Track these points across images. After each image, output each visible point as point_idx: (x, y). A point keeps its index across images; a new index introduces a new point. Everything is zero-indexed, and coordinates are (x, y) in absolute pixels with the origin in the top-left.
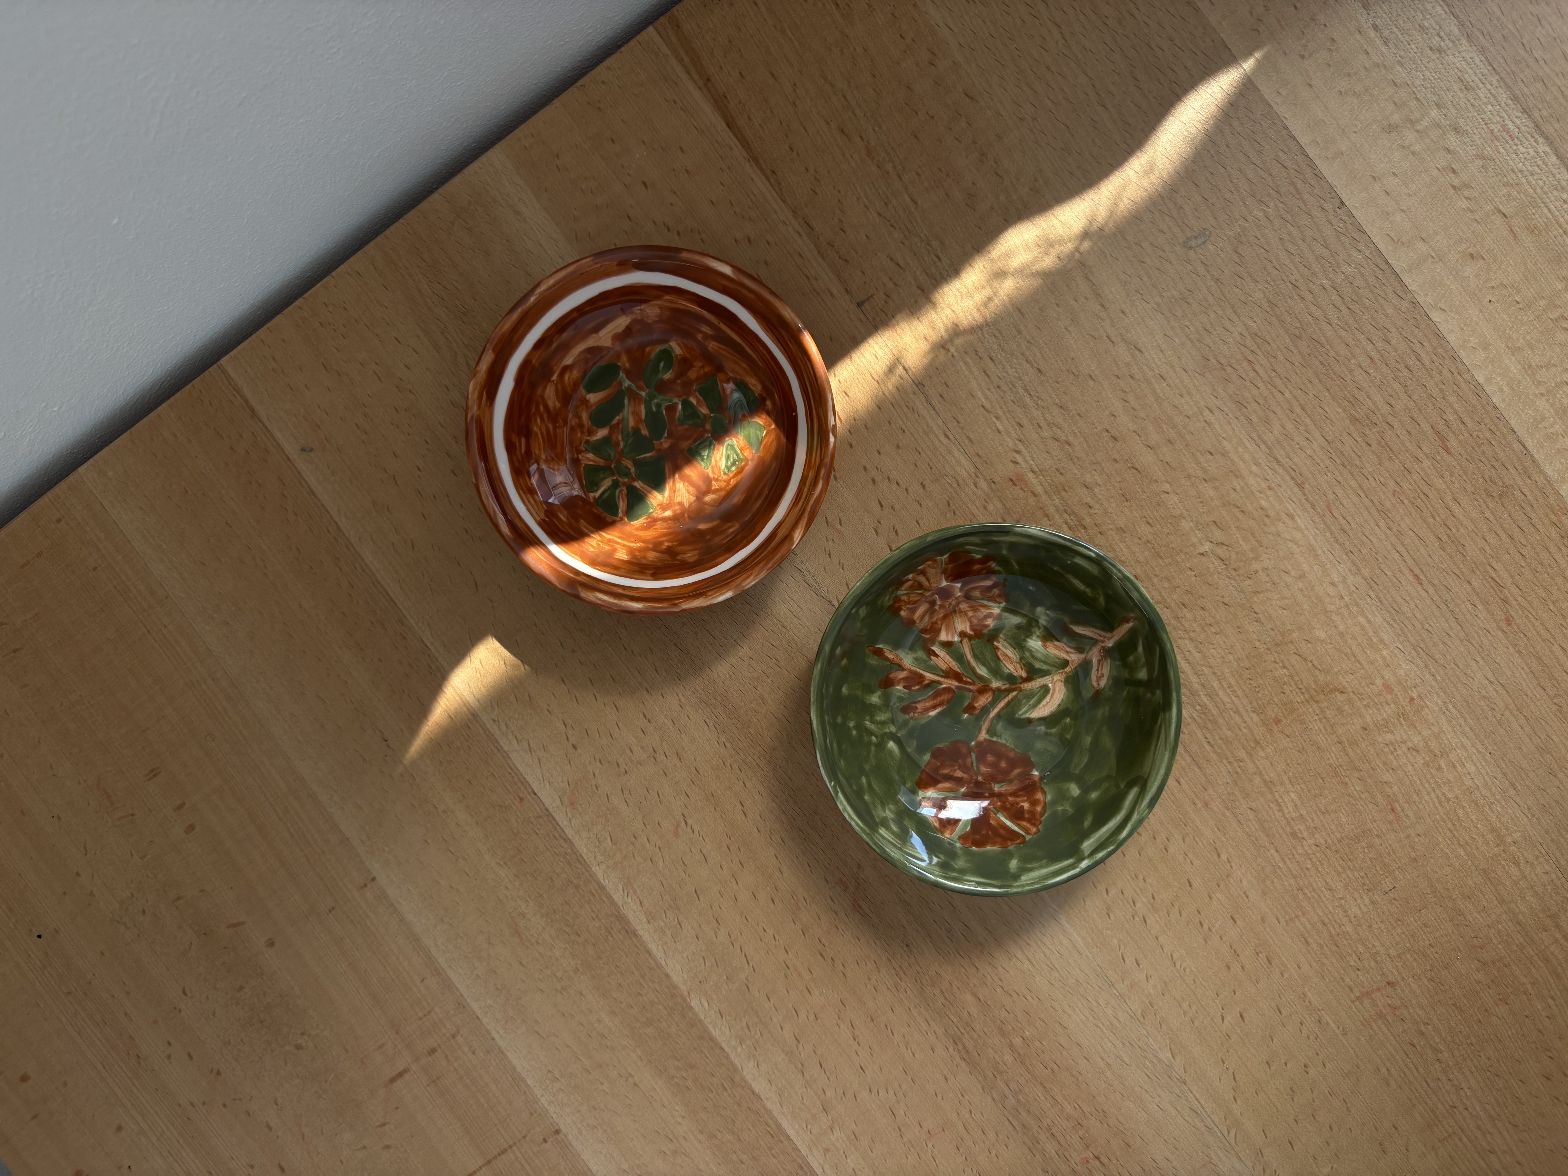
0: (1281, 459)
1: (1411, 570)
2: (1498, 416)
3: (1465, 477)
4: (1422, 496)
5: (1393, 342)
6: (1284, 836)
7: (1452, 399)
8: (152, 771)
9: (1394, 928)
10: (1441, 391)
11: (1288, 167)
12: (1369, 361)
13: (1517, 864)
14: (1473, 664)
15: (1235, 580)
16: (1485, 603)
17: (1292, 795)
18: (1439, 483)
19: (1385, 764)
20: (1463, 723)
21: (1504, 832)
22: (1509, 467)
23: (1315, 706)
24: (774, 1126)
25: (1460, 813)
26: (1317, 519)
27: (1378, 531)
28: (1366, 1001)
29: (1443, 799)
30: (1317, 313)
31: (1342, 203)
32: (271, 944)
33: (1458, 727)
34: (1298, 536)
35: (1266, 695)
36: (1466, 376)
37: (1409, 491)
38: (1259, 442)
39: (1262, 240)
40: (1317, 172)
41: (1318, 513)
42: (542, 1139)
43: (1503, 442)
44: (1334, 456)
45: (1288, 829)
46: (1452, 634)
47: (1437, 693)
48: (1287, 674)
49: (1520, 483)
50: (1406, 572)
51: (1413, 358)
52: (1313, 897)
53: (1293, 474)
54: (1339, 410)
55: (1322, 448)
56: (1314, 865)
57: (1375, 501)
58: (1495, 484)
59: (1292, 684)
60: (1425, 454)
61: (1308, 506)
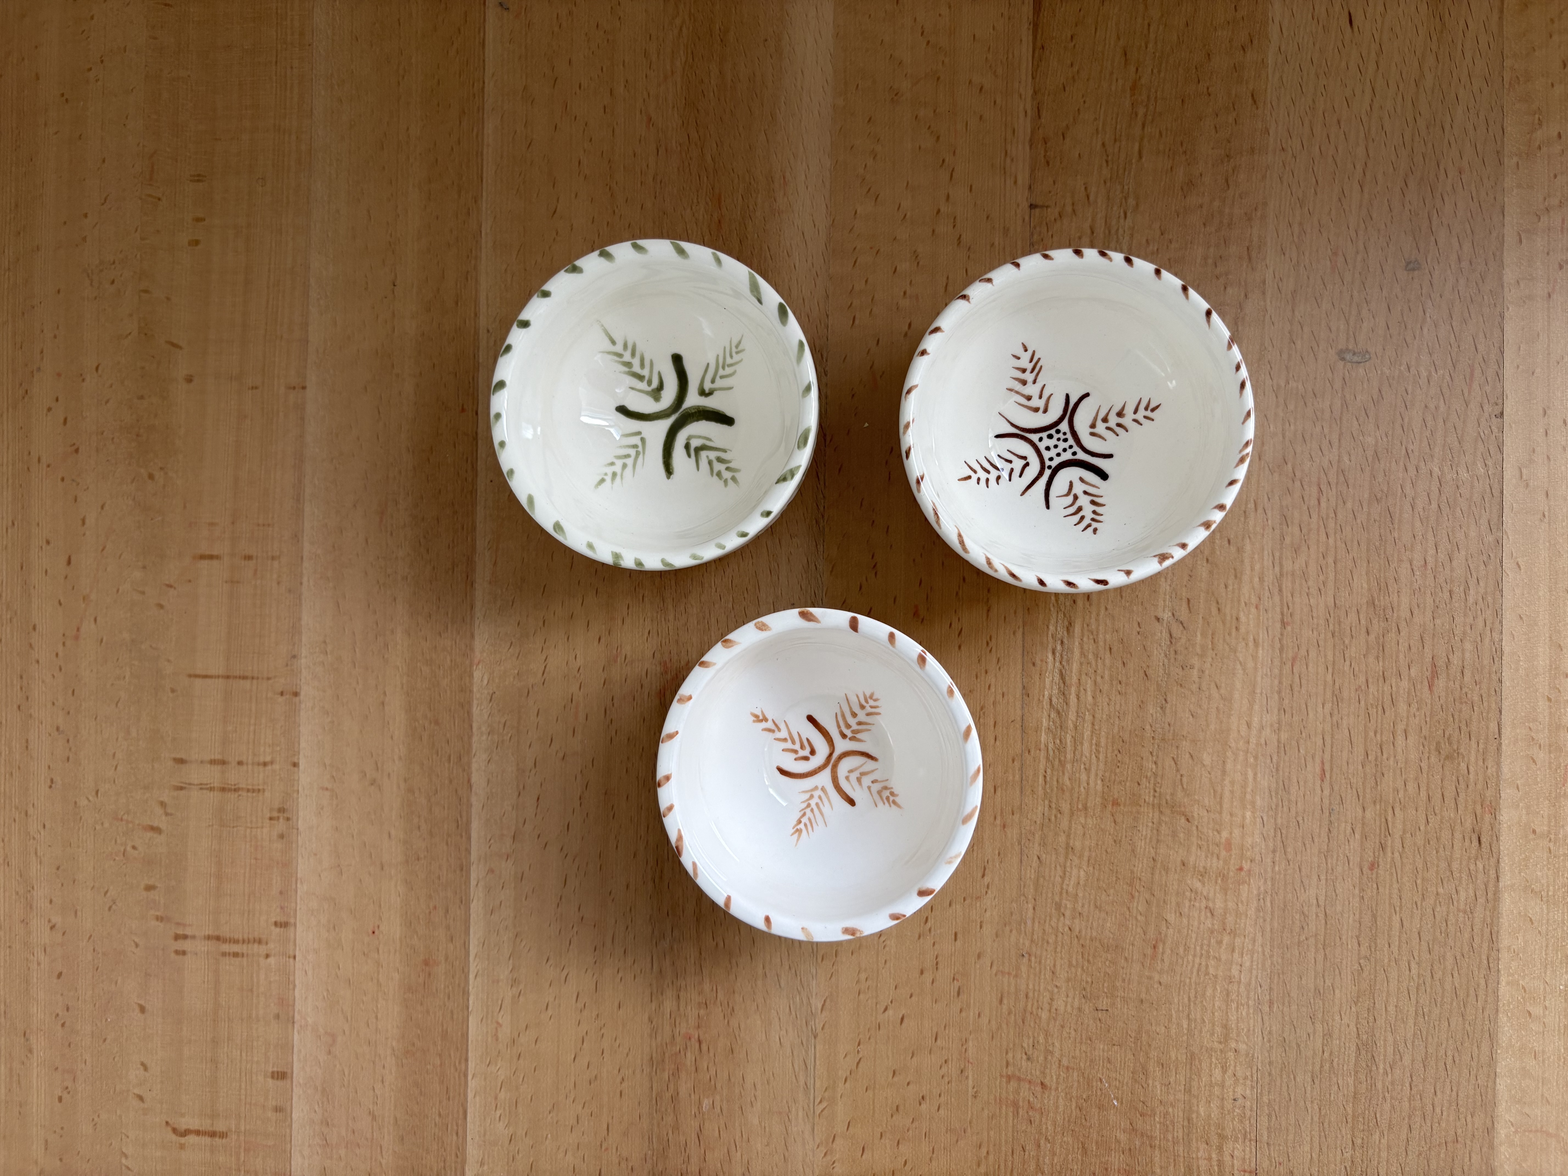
0: (1284, 590)
1: (1323, 763)
2: (1497, 689)
3: (1428, 719)
4: (1380, 708)
5: (1455, 563)
6: (1049, 900)
7: (1468, 646)
8: (199, 175)
9: (1081, 1043)
10: (1464, 633)
11: (1479, 351)
12: (1423, 563)
13: (1224, 1070)
14: (1315, 878)
15: (1169, 660)
16: (1365, 837)
17: (1082, 873)
18: (1402, 707)
19: (1178, 904)
20: (1268, 920)
21: (1233, 1035)
22: (1473, 738)
23: (1157, 814)
24: (464, 819)
25: (1209, 992)
26: (1277, 662)
27: (1320, 709)
28: (1013, 1084)
29: (1203, 969)
30: (1408, 489)
31: (1502, 414)
32: (189, 380)
33: (1262, 920)
34: (1250, 664)
35: (1123, 775)
36: (1496, 636)
37: (1371, 696)
38: (1277, 561)
39: (1409, 396)
40: (1500, 373)
41: (1281, 658)
42: (281, 690)
43: (1484, 714)
44: (1331, 620)
45: (1057, 899)
46: (1316, 840)
47: (1266, 880)
48: (1154, 770)
49: (1473, 759)
50: (1318, 760)
51: (1462, 588)
52: (1035, 969)
53: (1285, 609)
54: (1365, 585)
55: (1327, 606)
56: (1056, 942)
57: (1337, 684)
58: (1450, 744)
59: (1152, 782)
60: (1409, 675)
61: (1277, 645)
